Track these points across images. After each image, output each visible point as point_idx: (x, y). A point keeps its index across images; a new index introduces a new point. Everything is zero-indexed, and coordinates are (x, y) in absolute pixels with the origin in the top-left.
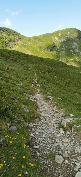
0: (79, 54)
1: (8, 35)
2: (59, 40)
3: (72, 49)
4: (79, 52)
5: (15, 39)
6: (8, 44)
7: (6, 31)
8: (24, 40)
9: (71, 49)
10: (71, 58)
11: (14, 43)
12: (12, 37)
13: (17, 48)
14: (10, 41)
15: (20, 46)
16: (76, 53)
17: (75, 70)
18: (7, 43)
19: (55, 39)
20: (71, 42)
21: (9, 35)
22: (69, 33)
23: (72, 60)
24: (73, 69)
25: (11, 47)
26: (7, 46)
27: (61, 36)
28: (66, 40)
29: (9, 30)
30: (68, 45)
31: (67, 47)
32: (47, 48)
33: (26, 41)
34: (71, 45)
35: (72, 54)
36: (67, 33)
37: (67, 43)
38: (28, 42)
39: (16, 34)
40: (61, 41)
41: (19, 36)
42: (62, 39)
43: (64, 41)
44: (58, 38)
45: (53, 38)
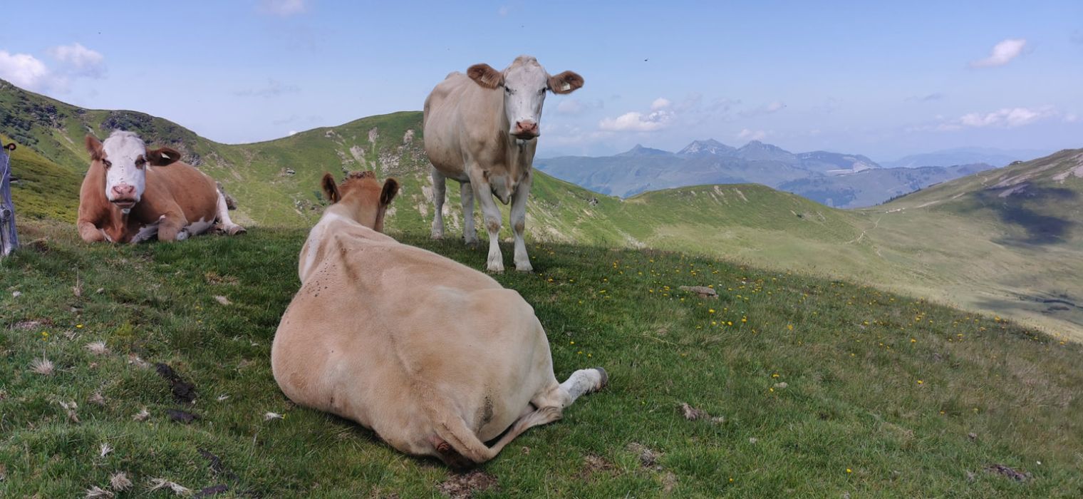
2: (367, 159)
8: (213, 162)
9: (419, 200)
19: (349, 153)
20: (419, 171)
22: (410, 132)
27: (378, 142)
28: (397, 164)
29: (148, 121)
30: (406, 186)
31: (404, 193)
32: (317, 196)
33: (225, 167)
34: (417, 185)
35: (424, 221)
36: (404, 135)
37: (403, 174)
38: (233, 171)
39: (177, 138)
40: (378, 164)
41: (192, 144)
42: (381, 156)
43: (390, 168)
44: (365, 151)
45: (344, 150)
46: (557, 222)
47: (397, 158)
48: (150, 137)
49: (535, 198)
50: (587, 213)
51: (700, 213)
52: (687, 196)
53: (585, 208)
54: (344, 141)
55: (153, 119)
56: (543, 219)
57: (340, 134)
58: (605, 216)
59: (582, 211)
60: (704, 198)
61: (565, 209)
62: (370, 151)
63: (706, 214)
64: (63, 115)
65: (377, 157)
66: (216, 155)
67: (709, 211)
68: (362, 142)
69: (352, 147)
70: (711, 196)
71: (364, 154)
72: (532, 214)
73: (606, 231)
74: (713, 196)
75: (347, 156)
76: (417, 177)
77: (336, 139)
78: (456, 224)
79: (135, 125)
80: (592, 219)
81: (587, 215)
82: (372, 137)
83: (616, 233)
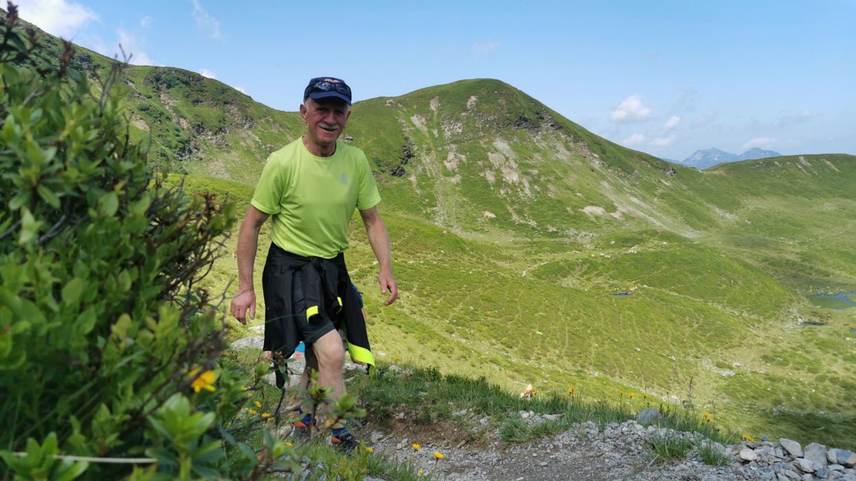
0: (522, 190)
1: (190, 103)
2: (429, 127)
3: (491, 167)
4: (521, 183)
5: (223, 120)
6: (188, 142)
7: (183, 85)
8: (267, 126)
9: (485, 166)
10: (485, 210)
11: (219, 137)
12: (209, 112)
13: (234, 162)
14: (200, 128)
15: (248, 151)
16: (507, 185)
17: (500, 264)
18: (186, 138)
19: (410, 122)
20: (484, 137)
21: (197, 101)
22: (473, 98)
23: (493, 216)
24: (493, 261)
25: (203, 156)
26: (183, 150)
27: (440, 110)
28: (460, 131)
29: (198, 80)
30: (470, 152)
31: (468, 160)
32: (377, 163)
33: (279, 131)
34: (482, 152)
35: (492, 188)
36: (467, 101)
37: (467, 140)
38: (288, 136)
39: (230, 100)
40: (441, 132)
41: (246, 107)
42: (443, 124)
43: (453, 135)
44: (426, 120)
45: (404, 119)
46: (636, 191)
47: (459, 125)
48: (200, 96)
49: (609, 166)
50: (666, 183)
51: (789, 185)
52: (771, 168)
53: (662, 178)
54: (405, 110)
55: (205, 80)
56: (621, 188)
57: (401, 104)
58: (685, 187)
59: (660, 181)
60: (790, 169)
61: (642, 178)
62: (431, 119)
63: (795, 185)
64: (99, 65)
65: (439, 124)
66: (271, 120)
67: (799, 183)
68: (423, 110)
69: (413, 116)
70: (797, 167)
71: (425, 123)
72: (609, 182)
73: (690, 202)
74: (800, 167)
75: (408, 124)
76: (482, 143)
77: (397, 107)
78: (527, 191)
79: (183, 82)
80: (672, 190)
81: (666, 186)
82: (433, 106)
83: (699, 204)
